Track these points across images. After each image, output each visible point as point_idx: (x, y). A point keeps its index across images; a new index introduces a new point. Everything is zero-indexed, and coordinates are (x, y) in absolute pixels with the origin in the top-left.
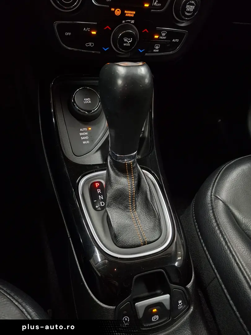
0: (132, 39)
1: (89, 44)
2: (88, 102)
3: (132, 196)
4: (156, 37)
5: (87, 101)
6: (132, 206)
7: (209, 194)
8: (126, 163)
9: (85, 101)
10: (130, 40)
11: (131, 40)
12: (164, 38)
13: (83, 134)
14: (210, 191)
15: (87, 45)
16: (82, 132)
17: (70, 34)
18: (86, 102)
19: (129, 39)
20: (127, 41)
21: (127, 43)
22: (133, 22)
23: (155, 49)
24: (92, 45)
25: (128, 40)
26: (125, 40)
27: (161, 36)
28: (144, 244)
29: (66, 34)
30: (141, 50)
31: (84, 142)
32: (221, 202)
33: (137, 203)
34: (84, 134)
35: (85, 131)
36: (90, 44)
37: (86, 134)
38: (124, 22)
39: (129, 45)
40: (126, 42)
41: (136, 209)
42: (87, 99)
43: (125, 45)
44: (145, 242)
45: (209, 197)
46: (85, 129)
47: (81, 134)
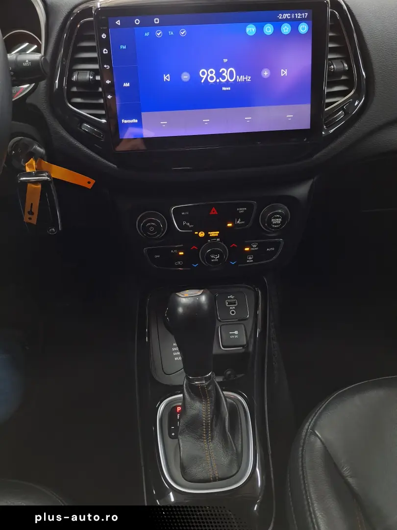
0: (219, 255)
3: (207, 424)
4: (247, 249)
6: (207, 435)
7: (306, 427)
8: (199, 386)
12: (256, 249)
14: (308, 424)
15: (176, 263)
17: (159, 256)
22: (218, 240)
23: (248, 260)
24: (181, 263)
25: (216, 257)
26: (212, 257)
27: (252, 247)
28: (215, 480)
29: (156, 257)
32: (319, 440)
33: (215, 433)
36: (179, 262)
38: (209, 241)
39: (217, 260)
40: (214, 259)
41: (212, 439)
43: (212, 261)
44: (215, 478)
45: (305, 431)
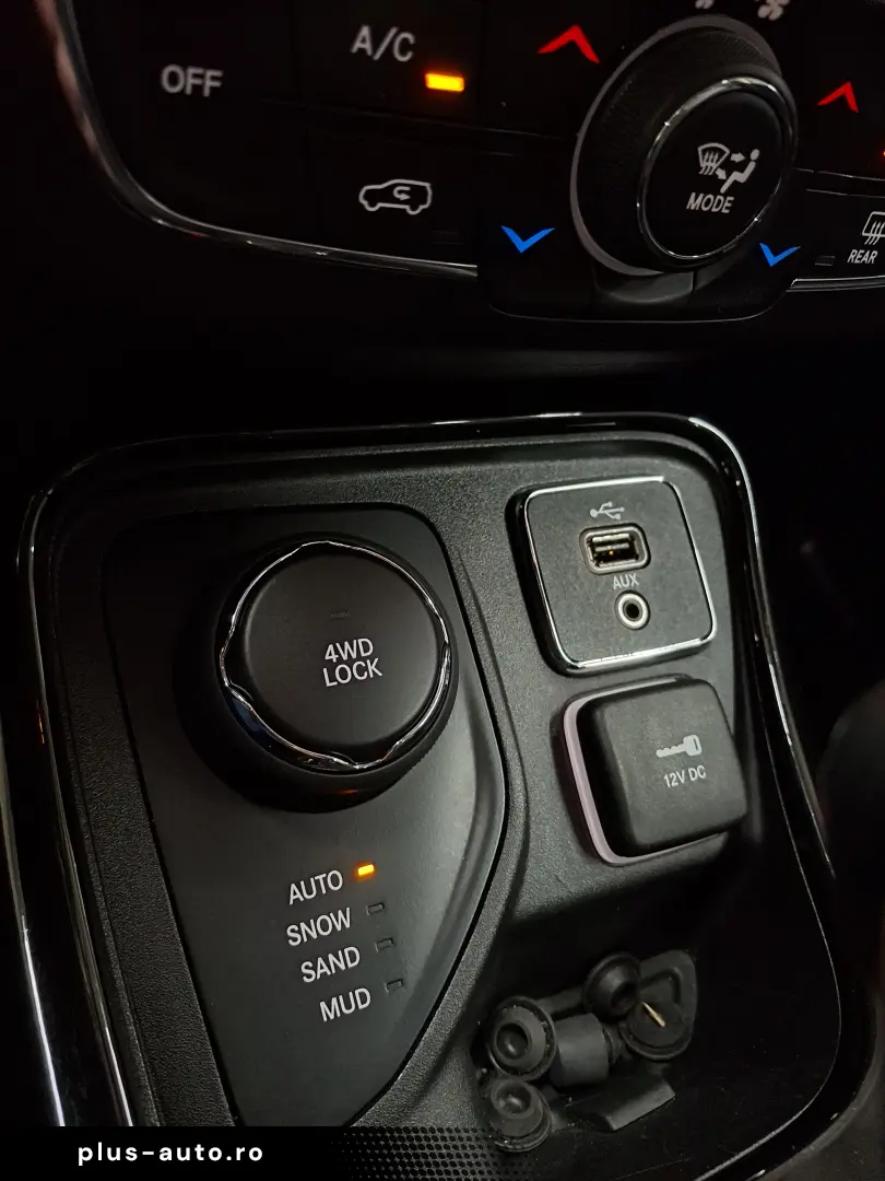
0: (755, 154)
1: (387, 195)
2: (361, 670)
5: (350, 662)
9: (331, 666)
10: (741, 167)
11: (751, 167)
13: (313, 931)
15: (373, 197)
16: (305, 912)
17: (210, 80)
18: (343, 674)
19: (737, 158)
20: (721, 174)
21: (716, 193)
24: (417, 196)
25: (729, 167)
26: (709, 164)
29: (173, 79)
30: (775, 254)
31: (329, 1011)
34: (324, 926)
35: (327, 903)
36: (401, 187)
37: (341, 920)
39: (727, 206)
40: (712, 185)
42: (348, 650)
43: (695, 202)
46: (328, 881)
47: (297, 934)
